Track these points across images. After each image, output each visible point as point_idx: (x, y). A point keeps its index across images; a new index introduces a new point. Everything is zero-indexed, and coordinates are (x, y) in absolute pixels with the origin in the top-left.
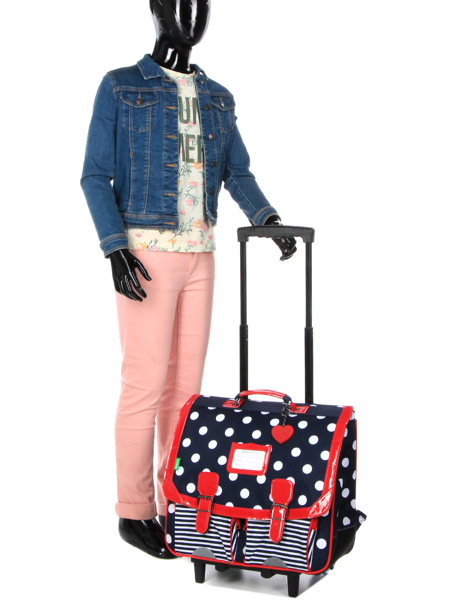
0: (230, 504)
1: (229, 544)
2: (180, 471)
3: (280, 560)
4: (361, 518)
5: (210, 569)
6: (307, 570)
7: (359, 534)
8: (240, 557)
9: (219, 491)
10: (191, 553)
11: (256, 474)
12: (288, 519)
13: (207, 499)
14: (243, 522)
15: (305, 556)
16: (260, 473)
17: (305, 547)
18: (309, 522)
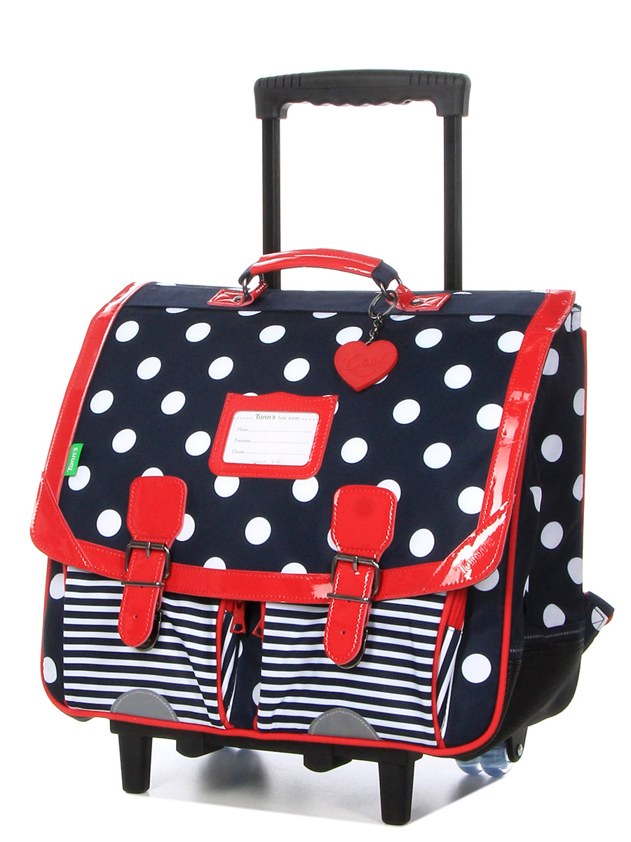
0: (216, 563)
1: (213, 676)
2: (80, 479)
3: (356, 716)
4: (596, 615)
5: (163, 750)
6: (434, 743)
7: (590, 660)
8: (245, 713)
9: (187, 529)
10: (108, 707)
11: (290, 477)
12: (378, 599)
13: (151, 550)
14: (252, 611)
15: (427, 703)
16: (302, 472)
17: (428, 675)
18: (439, 606)
